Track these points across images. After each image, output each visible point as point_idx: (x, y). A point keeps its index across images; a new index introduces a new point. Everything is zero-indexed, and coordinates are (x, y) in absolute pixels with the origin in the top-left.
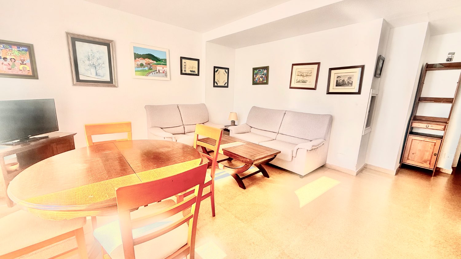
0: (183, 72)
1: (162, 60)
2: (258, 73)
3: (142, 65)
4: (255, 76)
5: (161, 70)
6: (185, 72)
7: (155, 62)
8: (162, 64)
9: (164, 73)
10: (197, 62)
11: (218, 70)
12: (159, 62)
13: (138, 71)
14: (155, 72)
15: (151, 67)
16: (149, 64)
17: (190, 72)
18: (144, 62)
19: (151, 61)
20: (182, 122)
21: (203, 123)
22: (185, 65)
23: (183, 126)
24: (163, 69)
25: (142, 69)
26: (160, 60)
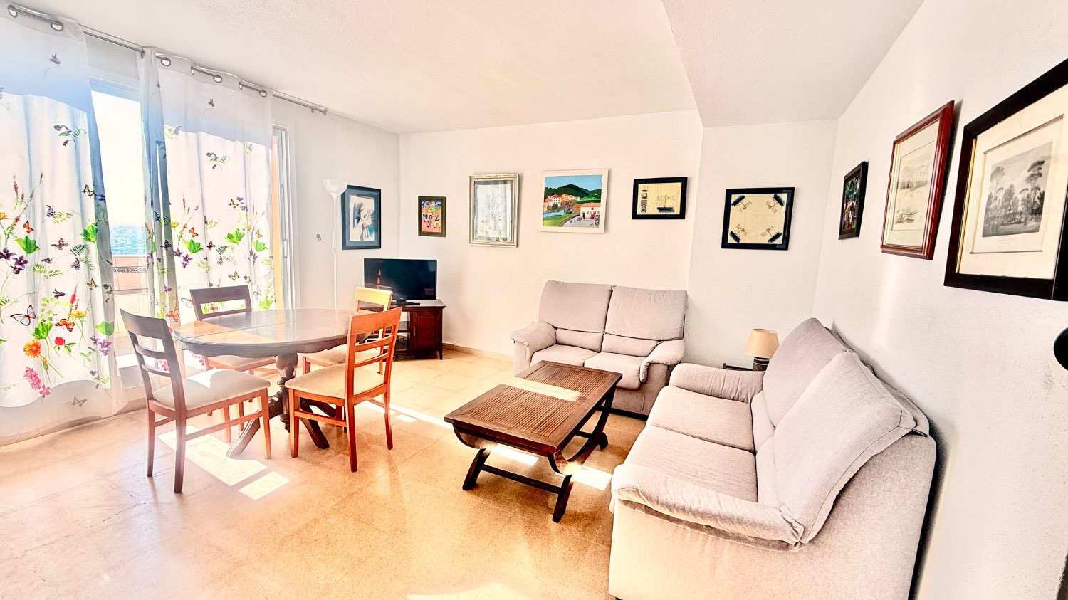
0: (639, 212)
1: (592, 192)
3: (555, 207)
5: (588, 213)
6: (644, 213)
7: (578, 199)
8: (592, 201)
9: (593, 218)
10: (679, 185)
11: (741, 199)
12: (585, 199)
13: (548, 219)
14: (576, 218)
15: (569, 209)
16: (567, 204)
17: (657, 213)
18: (558, 201)
19: (571, 198)
20: (603, 326)
21: (659, 341)
22: (645, 196)
23: (602, 334)
24: (593, 211)
25: (555, 213)
26: (589, 194)
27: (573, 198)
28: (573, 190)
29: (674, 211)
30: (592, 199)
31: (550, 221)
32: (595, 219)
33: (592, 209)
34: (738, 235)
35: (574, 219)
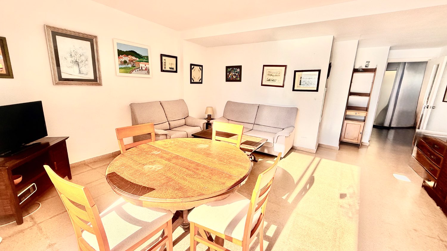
0: (163, 69)
1: (144, 57)
2: (232, 71)
3: (125, 62)
4: (228, 74)
5: (143, 67)
6: (165, 69)
7: (138, 59)
8: (145, 61)
9: (146, 70)
10: (175, 59)
11: (194, 67)
12: (141, 60)
14: (138, 69)
15: (134, 64)
16: (132, 61)
17: (169, 70)
18: (127, 59)
19: (134, 58)
20: (167, 118)
22: (165, 62)
23: (168, 122)
24: (146, 66)
26: (143, 58)
27: (135, 58)
28: (132, 53)
29: (174, 69)
30: (145, 60)
31: (123, 70)
32: (148, 71)
33: (145, 65)
35: (137, 70)
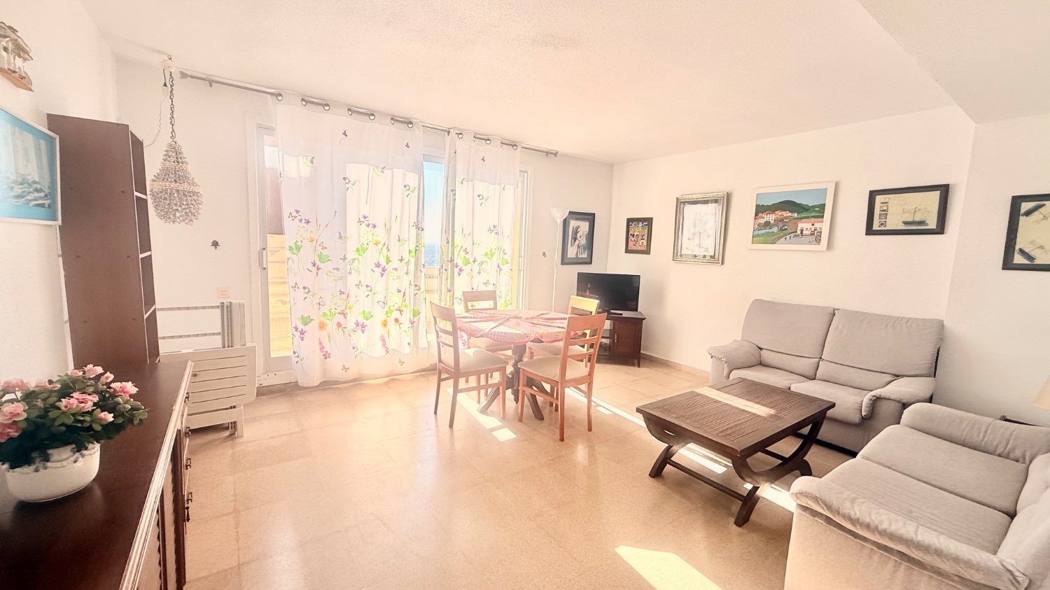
0: (876, 227)
1: (814, 207)
3: (767, 224)
5: (807, 229)
6: (883, 228)
7: (796, 215)
8: (812, 217)
9: (813, 234)
10: (937, 194)
11: (1039, 207)
12: (804, 214)
13: (758, 236)
14: (792, 235)
15: (784, 226)
16: (782, 220)
17: (902, 227)
18: (771, 218)
19: (787, 214)
20: (820, 351)
21: (898, 376)
22: (885, 208)
23: (817, 360)
24: (813, 228)
25: (767, 231)
26: (809, 210)
27: (790, 214)
28: (789, 205)
29: (927, 224)
30: (813, 214)
31: (760, 238)
32: (816, 236)
34: (1032, 254)
35: (789, 236)
